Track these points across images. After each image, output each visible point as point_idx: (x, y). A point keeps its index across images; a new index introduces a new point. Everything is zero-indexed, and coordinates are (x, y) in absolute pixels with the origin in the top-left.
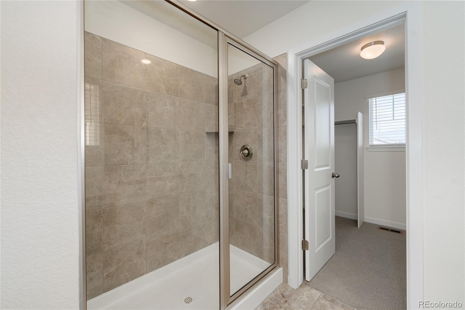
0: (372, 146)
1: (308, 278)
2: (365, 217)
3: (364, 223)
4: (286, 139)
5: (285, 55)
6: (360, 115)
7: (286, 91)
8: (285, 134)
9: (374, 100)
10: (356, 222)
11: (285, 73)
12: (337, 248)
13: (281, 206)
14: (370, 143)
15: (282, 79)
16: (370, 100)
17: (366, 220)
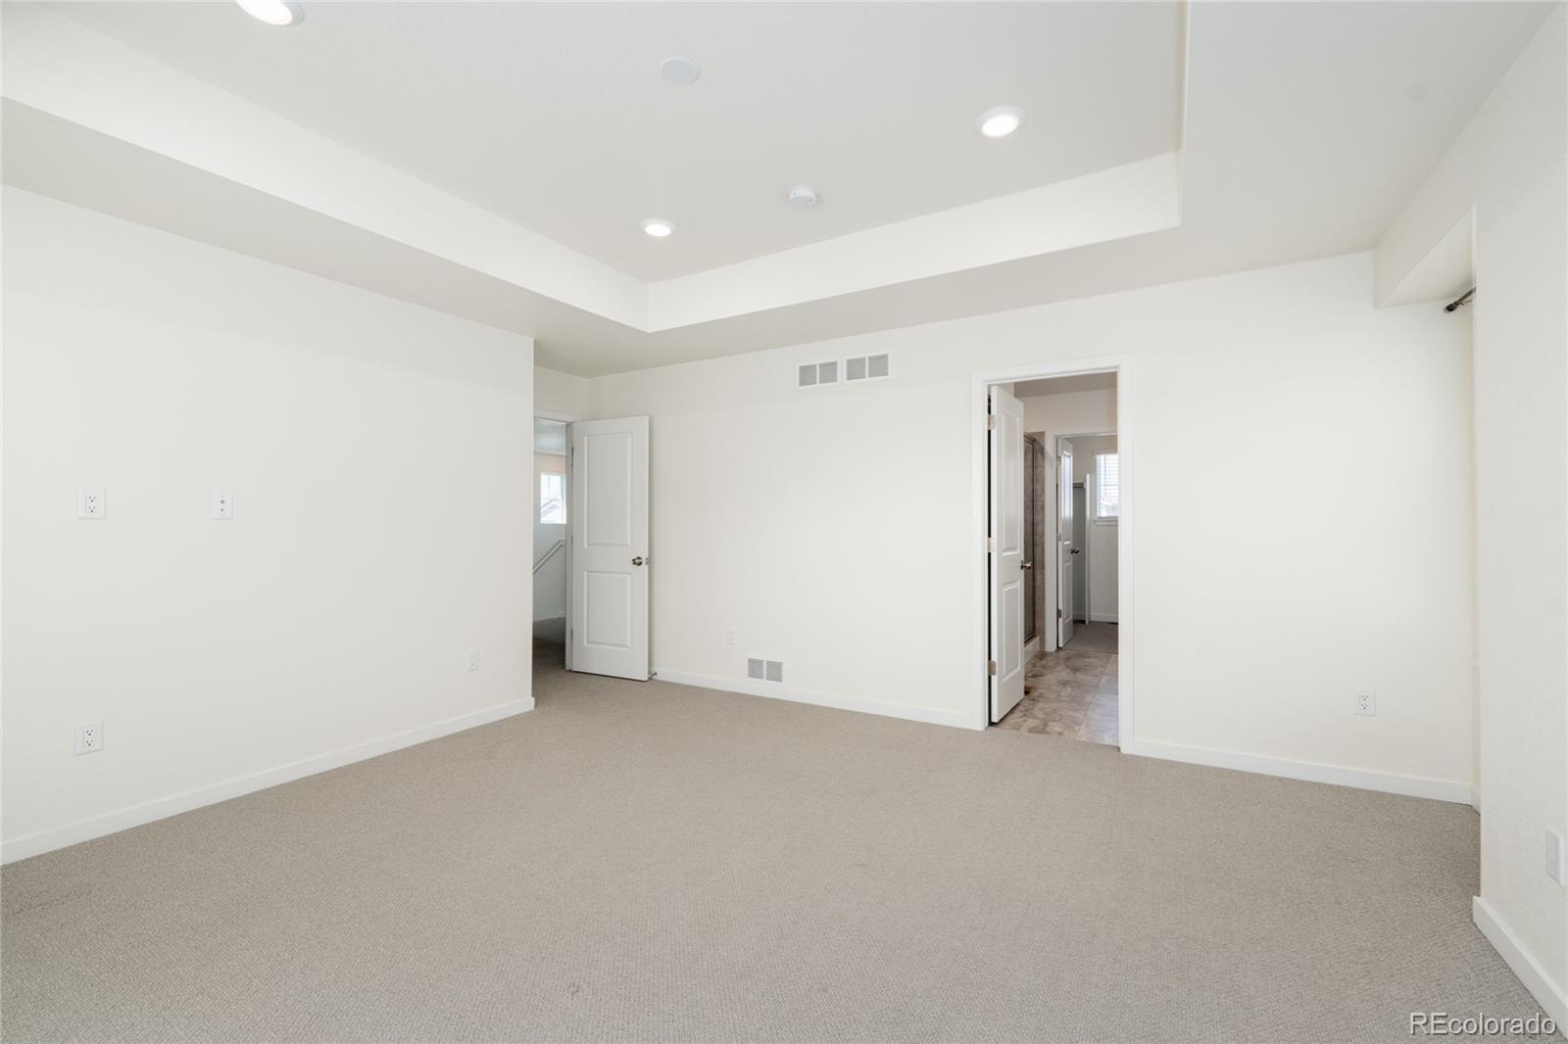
0: (1100, 518)
1: (1061, 645)
2: (1092, 614)
3: (1090, 622)
4: (1044, 513)
5: (1043, 434)
6: (1088, 476)
7: (1043, 467)
8: (1043, 508)
9: (1102, 457)
10: (1084, 622)
11: (1042, 450)
12: (1074, 633)
13: (1038, 577)
14: (1098, 515)
15: (1040, 456)
16: (1098, 456)
17: (1092, 619)
